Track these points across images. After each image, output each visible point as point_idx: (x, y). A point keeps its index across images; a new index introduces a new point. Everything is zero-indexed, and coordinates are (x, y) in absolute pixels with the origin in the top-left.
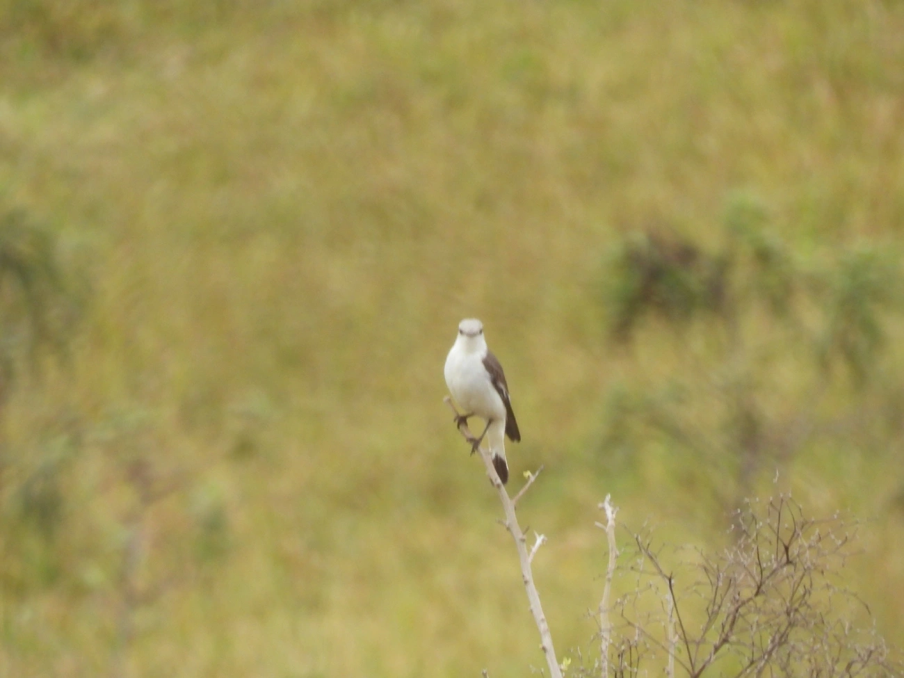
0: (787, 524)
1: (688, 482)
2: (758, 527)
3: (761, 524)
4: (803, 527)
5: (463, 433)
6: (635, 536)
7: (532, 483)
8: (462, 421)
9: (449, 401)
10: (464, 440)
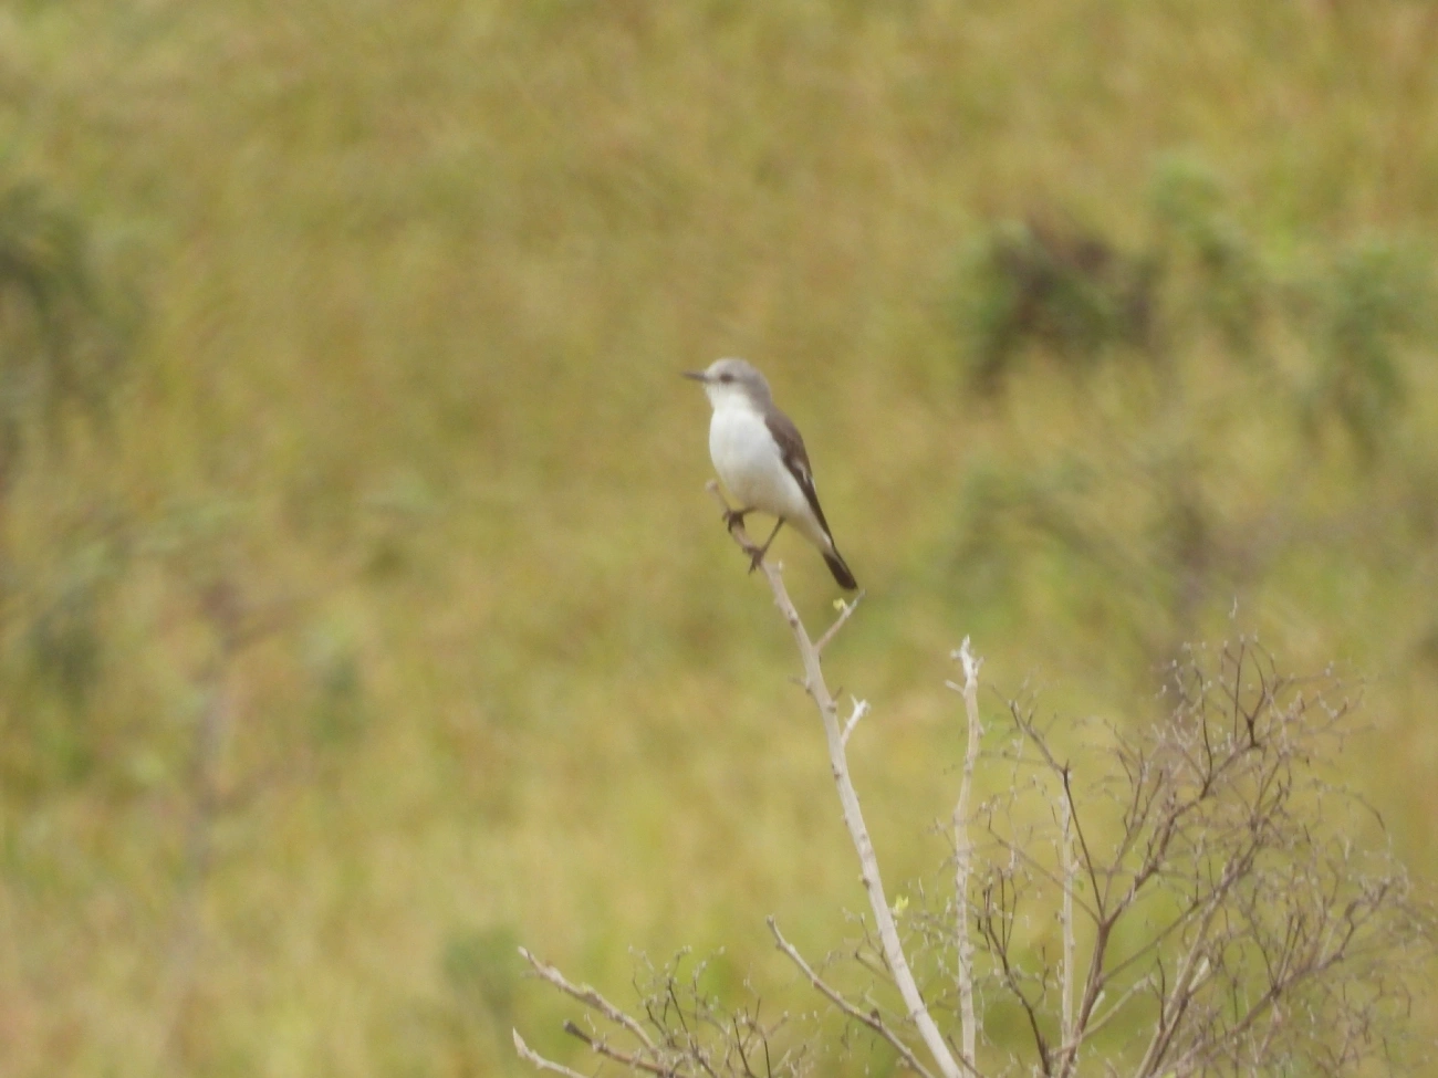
0: (1251, 683)
1: (1094, 616)
2: (1204, 688)
3: (1209, 683)
4: (1276, 687)
5: (736, 539)
6: (1010, 702)
7: (846, 619)
8: (736, 519)
9: (716, 488)
10: (739, 550)
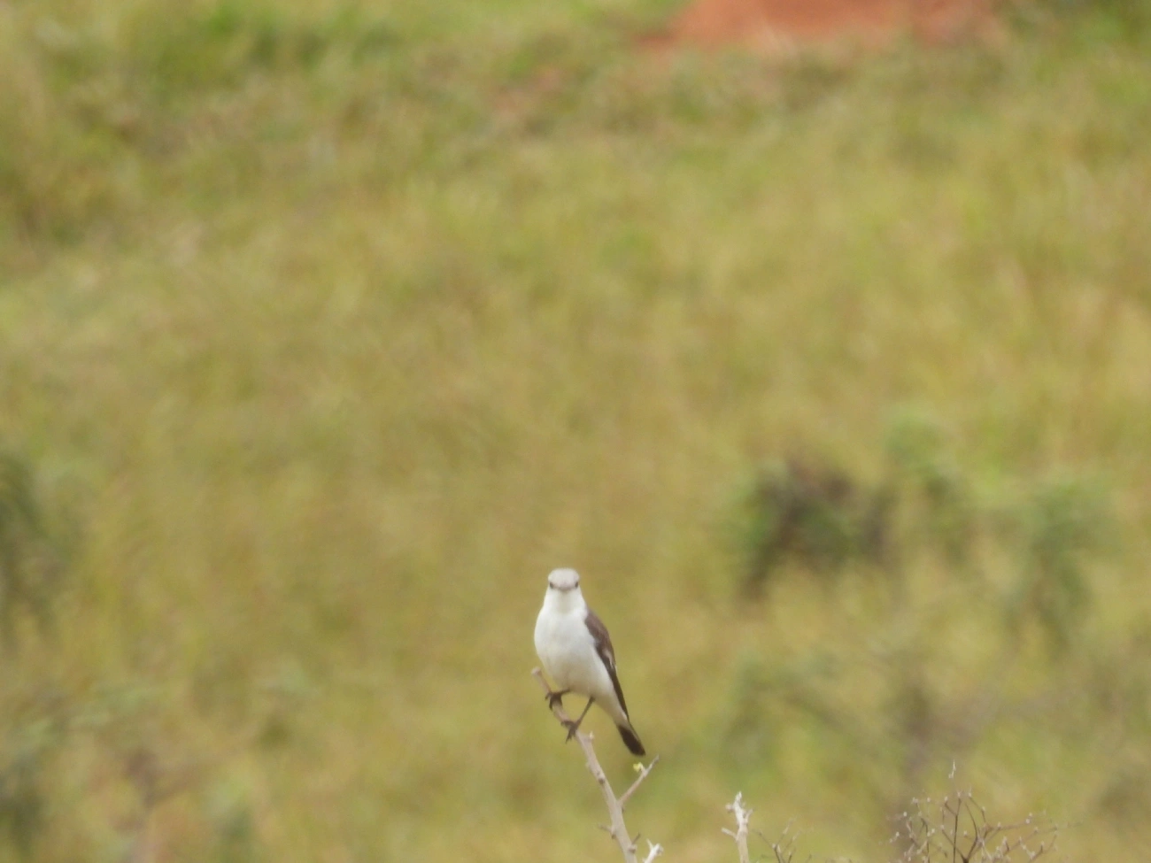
0: (966, 830)
1: (840, 777)
2: (929, 834)
3: (933, 831)
4: (986, 834)
5: (556, 715)
6: (774, 846)
7: (644, 779)
8: (555, 698)
9: (539, 673)
10: (558, 723)
